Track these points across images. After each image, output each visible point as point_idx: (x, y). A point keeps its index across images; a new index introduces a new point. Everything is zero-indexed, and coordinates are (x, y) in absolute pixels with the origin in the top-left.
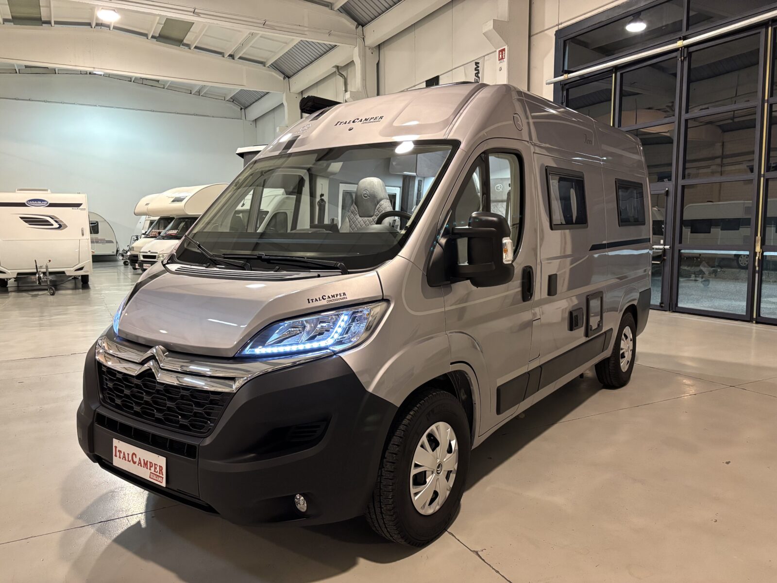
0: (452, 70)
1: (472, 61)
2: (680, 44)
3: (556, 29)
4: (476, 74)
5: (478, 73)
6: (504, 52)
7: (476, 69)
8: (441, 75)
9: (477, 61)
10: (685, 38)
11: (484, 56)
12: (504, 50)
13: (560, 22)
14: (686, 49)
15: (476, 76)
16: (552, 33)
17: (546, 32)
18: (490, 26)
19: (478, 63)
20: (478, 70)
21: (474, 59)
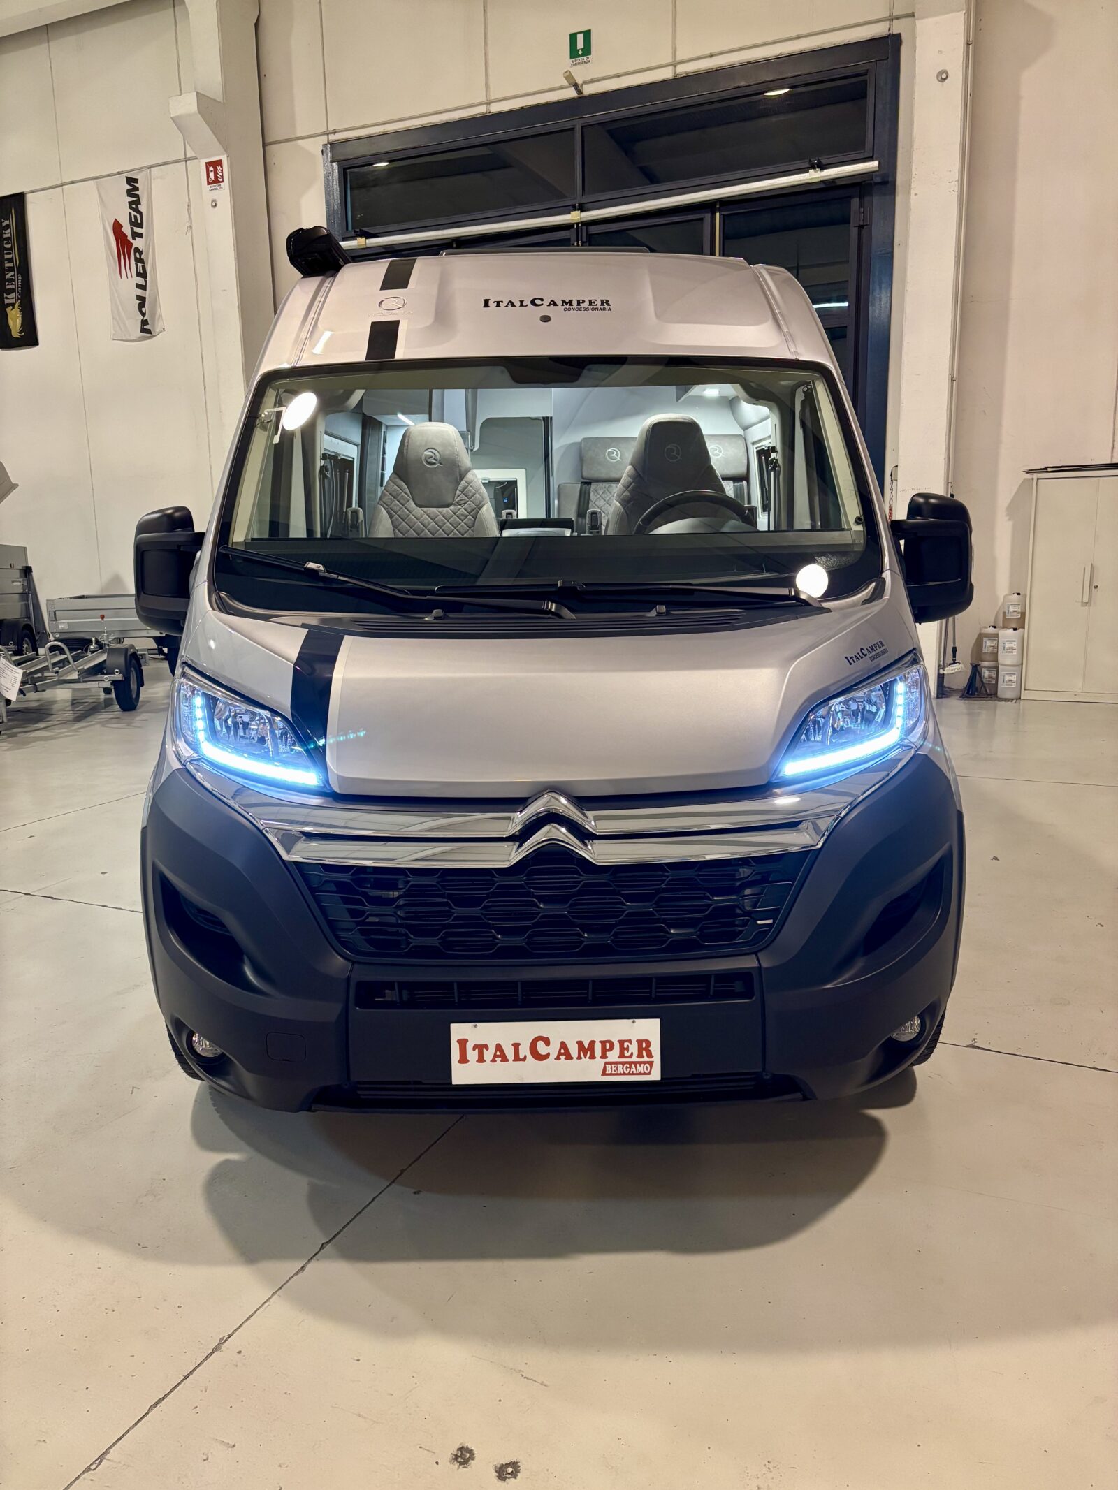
0: (61, 186)
1: (123, 173)
2: (575, 217)
3: (324, 139)
4: (130, 204)
5: (138, 202)
6: (219, 168)
7: (129, 193)
8: (32, 192)
9: (129, 175)
10: (582, 209)
11: (150, 167)
12: (219, 163)
13: (331, 129)
14: (584, 228)
15: (130, 207)
16: (315, 146)
17: (300, 142)
18: (187, 105)
19: (136, 181)
20: (137, 196)
21: (124, 170)
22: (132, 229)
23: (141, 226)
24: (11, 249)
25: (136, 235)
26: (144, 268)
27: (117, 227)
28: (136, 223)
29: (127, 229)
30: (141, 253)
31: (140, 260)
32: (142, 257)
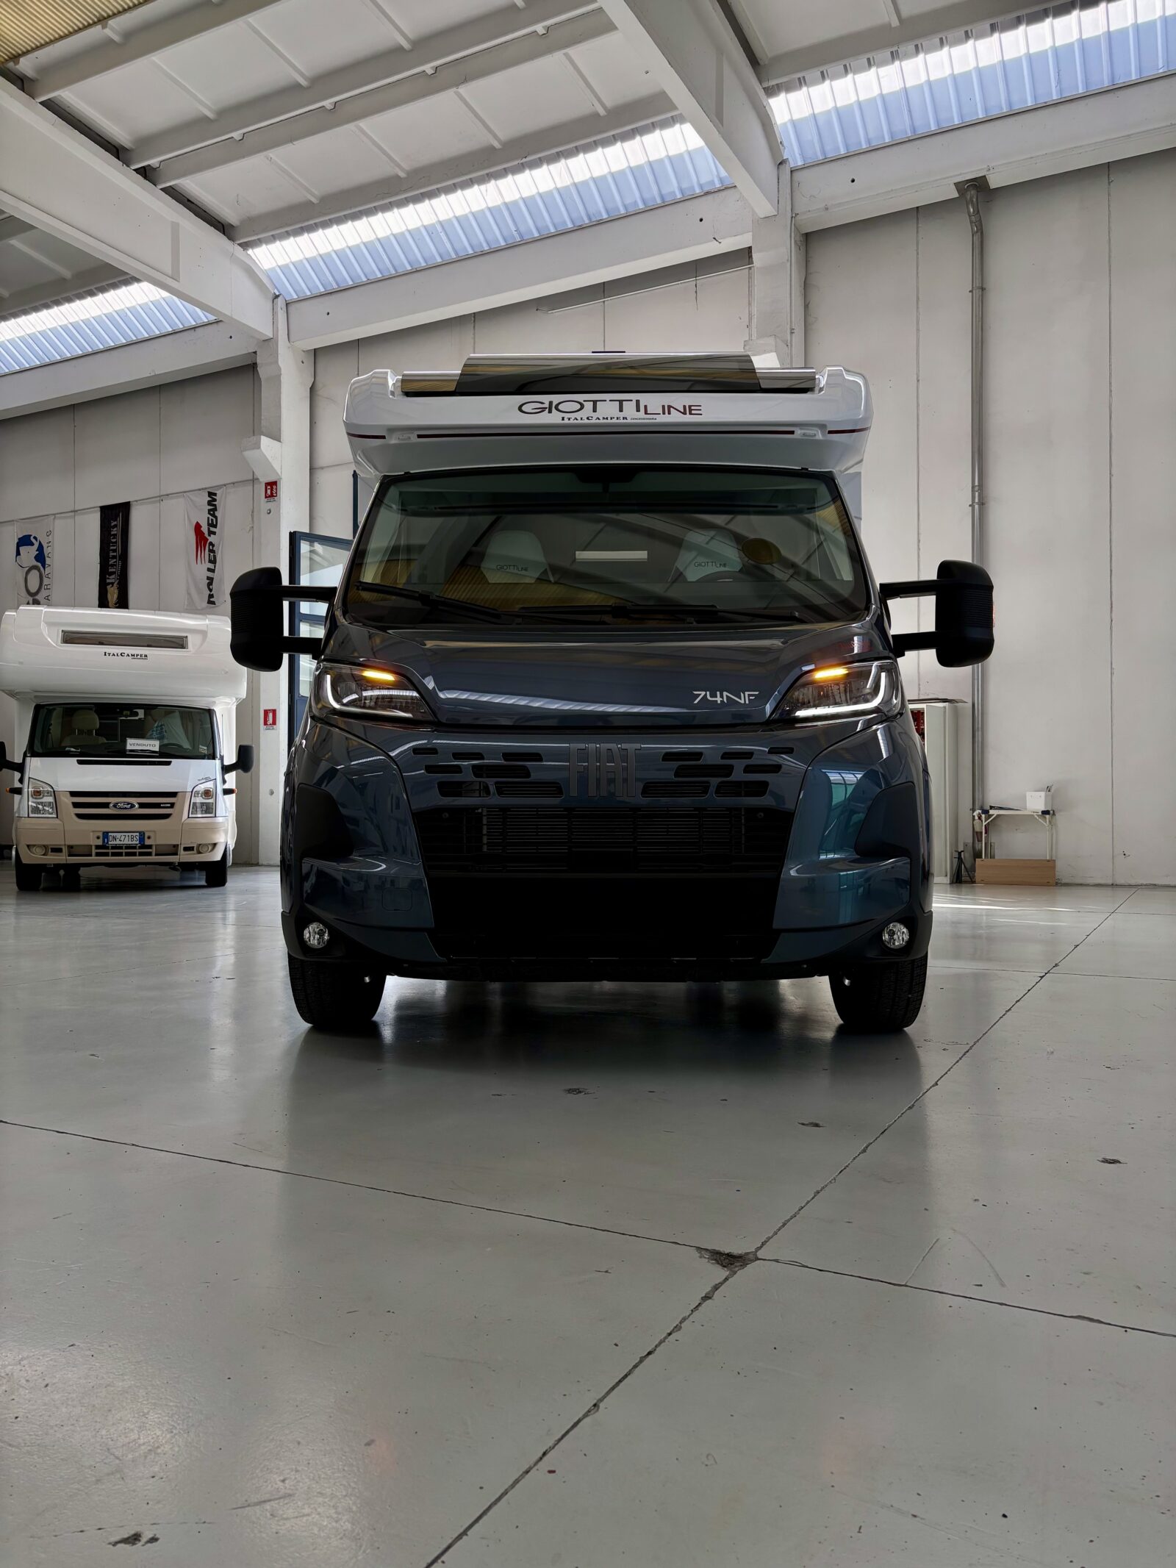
0: (159, 497)
1: (206, 489)
4: (209, 510)
5: (215, 509)
6: (274, 487)
7: (209, 503)
8: (136, 501)
9: (210, 490)
11: (226, 485)
12: (275, 483)
15: (209, 513)
16: (348, 471)
17: (338, 468)
18: (255, 443)
19: (215, 494)
20: (215, 505)
21: (207, 486)
22: (209, 529)
23: (215, 526)
24: (116, 542)
25: (211, 533)
26: (215, 557)
27: (198, 527)
28: (212, 524)
29: (205, 529)
30: (213, 546)
31: (212, 551)
32: (214, 549)
